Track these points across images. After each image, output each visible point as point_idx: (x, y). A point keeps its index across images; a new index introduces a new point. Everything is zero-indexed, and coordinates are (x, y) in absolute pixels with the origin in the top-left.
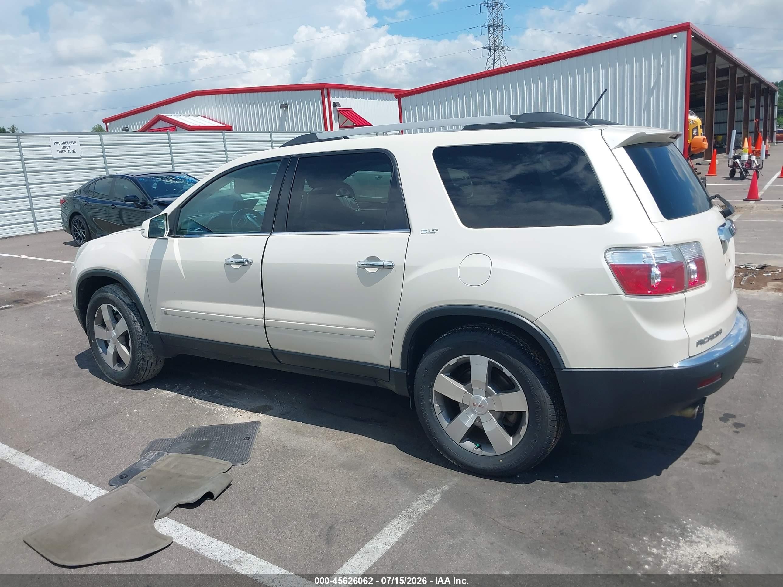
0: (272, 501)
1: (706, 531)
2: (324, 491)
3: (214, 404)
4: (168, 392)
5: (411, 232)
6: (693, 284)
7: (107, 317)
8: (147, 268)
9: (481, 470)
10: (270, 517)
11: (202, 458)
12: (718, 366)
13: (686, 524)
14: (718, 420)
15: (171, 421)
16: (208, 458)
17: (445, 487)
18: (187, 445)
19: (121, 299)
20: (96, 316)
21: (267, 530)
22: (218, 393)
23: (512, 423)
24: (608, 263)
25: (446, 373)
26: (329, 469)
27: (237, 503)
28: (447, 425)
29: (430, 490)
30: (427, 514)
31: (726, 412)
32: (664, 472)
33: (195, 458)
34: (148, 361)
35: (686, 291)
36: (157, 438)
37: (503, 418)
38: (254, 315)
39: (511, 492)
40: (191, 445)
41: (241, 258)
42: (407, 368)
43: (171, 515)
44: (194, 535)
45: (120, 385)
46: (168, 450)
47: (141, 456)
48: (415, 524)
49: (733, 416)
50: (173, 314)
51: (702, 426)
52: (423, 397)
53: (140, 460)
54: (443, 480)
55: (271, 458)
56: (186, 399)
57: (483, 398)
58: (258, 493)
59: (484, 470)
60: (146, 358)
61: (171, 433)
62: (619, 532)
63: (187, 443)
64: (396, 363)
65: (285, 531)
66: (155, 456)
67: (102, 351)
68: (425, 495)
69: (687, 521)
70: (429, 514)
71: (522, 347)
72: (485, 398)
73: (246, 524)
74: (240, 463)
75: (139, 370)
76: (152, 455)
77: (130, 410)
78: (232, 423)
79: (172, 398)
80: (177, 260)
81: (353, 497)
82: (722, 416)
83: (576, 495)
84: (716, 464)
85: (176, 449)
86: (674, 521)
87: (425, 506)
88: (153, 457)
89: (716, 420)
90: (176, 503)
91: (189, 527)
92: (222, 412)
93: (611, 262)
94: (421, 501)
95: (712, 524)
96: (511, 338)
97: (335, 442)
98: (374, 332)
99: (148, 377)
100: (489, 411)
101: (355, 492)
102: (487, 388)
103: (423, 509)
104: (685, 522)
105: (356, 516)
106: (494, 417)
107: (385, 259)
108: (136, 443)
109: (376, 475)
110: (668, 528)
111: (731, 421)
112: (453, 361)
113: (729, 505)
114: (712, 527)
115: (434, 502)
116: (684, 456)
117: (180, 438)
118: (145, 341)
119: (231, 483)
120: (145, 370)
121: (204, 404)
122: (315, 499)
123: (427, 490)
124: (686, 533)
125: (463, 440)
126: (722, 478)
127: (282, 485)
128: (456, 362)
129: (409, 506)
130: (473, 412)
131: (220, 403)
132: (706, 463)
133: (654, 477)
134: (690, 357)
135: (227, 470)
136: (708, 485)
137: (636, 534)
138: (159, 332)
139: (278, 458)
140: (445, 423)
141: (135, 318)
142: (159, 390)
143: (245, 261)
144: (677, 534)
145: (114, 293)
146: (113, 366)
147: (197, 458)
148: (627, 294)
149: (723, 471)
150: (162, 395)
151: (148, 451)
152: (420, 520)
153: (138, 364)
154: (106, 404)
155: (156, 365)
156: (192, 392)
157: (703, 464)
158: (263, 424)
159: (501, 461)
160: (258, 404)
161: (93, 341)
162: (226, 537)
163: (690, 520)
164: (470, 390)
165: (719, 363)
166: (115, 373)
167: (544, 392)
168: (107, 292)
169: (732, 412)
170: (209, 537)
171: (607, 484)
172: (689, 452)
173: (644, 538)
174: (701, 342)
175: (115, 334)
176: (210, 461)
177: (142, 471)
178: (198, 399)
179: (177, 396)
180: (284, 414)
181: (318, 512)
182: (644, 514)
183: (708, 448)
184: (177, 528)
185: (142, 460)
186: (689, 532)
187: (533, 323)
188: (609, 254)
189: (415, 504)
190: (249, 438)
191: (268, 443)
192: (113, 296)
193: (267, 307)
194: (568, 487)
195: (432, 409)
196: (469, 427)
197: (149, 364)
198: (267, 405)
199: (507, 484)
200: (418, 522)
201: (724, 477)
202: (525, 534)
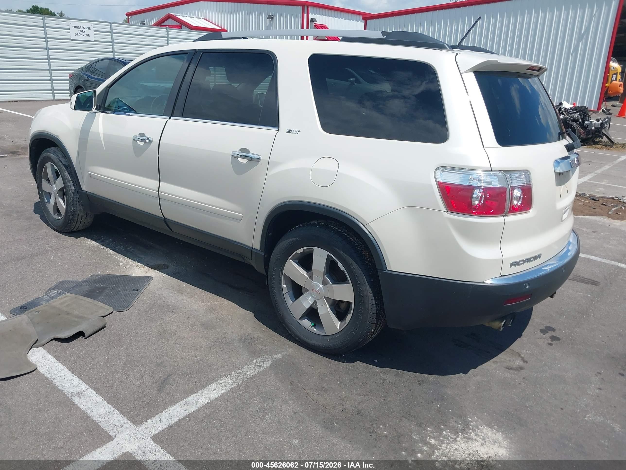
0: (131, 347)
1: (486, 430)
2: (177, 344)
3: (124, 257)
4: (93, 242)
5: (279, 130)
6: (515, 210)
7: (50, 173)
8: (79, 136)
9: (313, 345)
10: (123, 359)
11: (91, 302)
12: (527, 287)
13: (471, 422)
14: (539, 331)
15: (84, 266)
16: (96, 302)
17: (278, 356)
18: (86, 288)
19: (60, 160)
20: (43, 172)
21: (116, 370)
22: (131, 248)
23: (343, 310)
24: (436, 181)
25: (295, 260)
26: (190, 326)
27: (103, 343)
28: (291, 303)
29: (265, 356)
30: (252, 378)
31: (548, 325)
32: (472, 371)
33: (86, 300)
34: (78, 214)
35: (506, 215)
36: (66, 279)
37: (335, 304)
38: (152, 188)
39: (331, 368)
40: (90, 288)
41: (145, 137)
42: (265, 250)
43: (46, 346)
44: (56, 366)
45: (58, 230)
46: (69, 291)
47: (46, 292)
48: (238, 385)
49: (553, 330)
50: (95, 178)
51: (522, 335)
52: (274, 277)
53: (43, 296)
54: (280, 349)
55: (148, 310)
56: (104, 250)
57: (321, 286)
58: (123, 338)
59: (314, 346)
60: (76, 211)
61: (79, 276)
62: (409, 419)
63: (88, 287)
64: (256, 244)
65: (130, 374)
66: (56, 294)
67: (47, 202)
68: (258, 360)
69: (473, 419)
70: (254, 378)
71: (357, 246)
72: (322, 285)
73: (102, 363)
74: (121, 309)
75: (71, 221)
76: (54, 293)
77: (56, 253)
78: (131, 275)
79: (94, 247)
80: (100, 132)
81: (198, 353)
82: (543, 327)
83: (386, 380)
84: (519, 371)
85: (77, 290)
86: (460, 417)
87: (254, 370)
88: (55, 294)
89: (537, 331)
90: (53, 337)
91: (55, 359)
92: (127, 265)
93: (440, 180)
94: (253, 365)
95: (494, 425)
96: (349, 237)
97: (205, 304)
98: (241, 215)
99: (79, 227)
100: (324, 297)
101: (202, 349)
102: (324, 277)
103: (251, 373)
104: (470, 419)
105: (193, 370)
106: (327, 303)
107: (254, 152)
108: (48, 281)
109: (226, 337)
110: (453, 422)
111: (550, 334)
112: (300, 251)
113: (516, 410)
114: (492, 428)
115: (263, 368)
116: (495, 359)
117: (84, 281)
118: (76, 198)
119: (106, 326)
120: (76, 221)
121: (116, 256)
122: (166, 350)
123: (262, 356)
124: (467, 430)
125: (302, 318)
126: (520, 384)
127: (146, 334)
128: (302, 251)
129: (240, 368)
130: (311, 296)
131: (129, 257)
132: (512, 369)
133: (461, 374)
134: (501, 276)
135: (107, 314)
136: (505, 389)
137: (423, 423)
138: (87, 192)
139: (153, 310)
140: (289, 301)
141: (69, 177)
142: (87, 239)
143: (147, 139)
144: (459, 429)
145: (55, 154)
146: (54, 215)
147: (88, 301)
148: (449, 211)
149: (524, 378)
150: (87, 244)
151: (53, 289)
152: (244, 382)
153: (70, 216)
154: (40, 245)
155: (86, 218)
156: (111, 244)
157: (508, 369)
158: (155, 279)
159: (328, 340)
160: (159, 262)
161: (40, 192)
162: (80, 372)
163: (476, 418)
164: (311, 277)
165: (529, 285)
166: (55, 220)
167: (368, 288)
168: (50, 153)
169: (553, 326)
170: (67, 370)
171: (417, 374)
172: (502, 356)
173: (428, 429)
174: (516, 264)
175: (55, 188)
176: (97, 305)
177: (40, 305)
178: (113, 251)
179: (99, 246)
180: (175, 274)
181: (163, 362)
182: (438, 407)
183: (520, 355)
184: (45, 358)
185: (45, 296)
186: (470, 429)
187: (364, 226)
188: (439, 172)
189: (247, 367)
190: (138, 290)
191: (151, 296)
192: (54, 156)
193: (162, 181)
194: (381, 372)
195: (281, 289)
196: (307, 308)
197: (80, 217)
198: (165, 264)
199: (331, 360)
200: (242, 384)
201: (523, 384)
202: (327, 408)
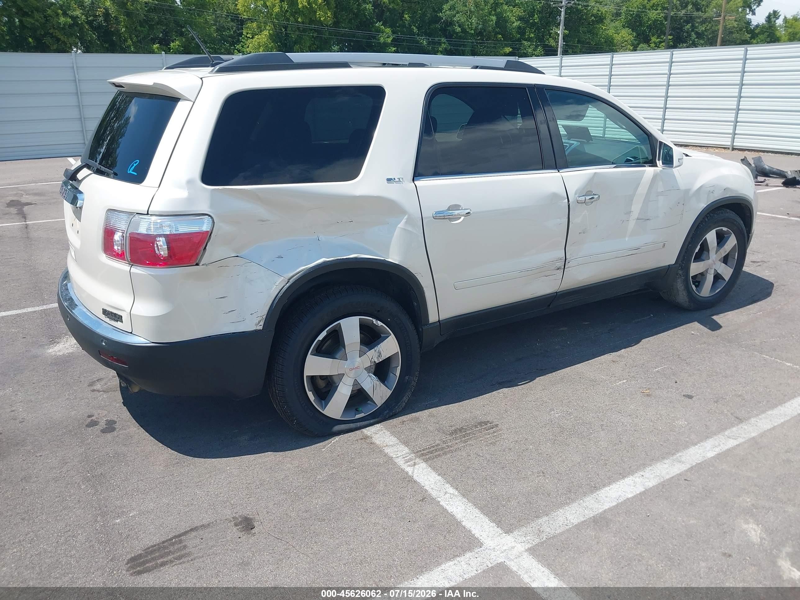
31: (115, 432)
49: (104, 431)
82: (116, 426)
84: (90, 383)
89: (117, 418)
111: (102, 424)
132: (97, 381)
149: (81, 381)
157: (99, 379)
169: (108, 435)
183: (105, 391)
